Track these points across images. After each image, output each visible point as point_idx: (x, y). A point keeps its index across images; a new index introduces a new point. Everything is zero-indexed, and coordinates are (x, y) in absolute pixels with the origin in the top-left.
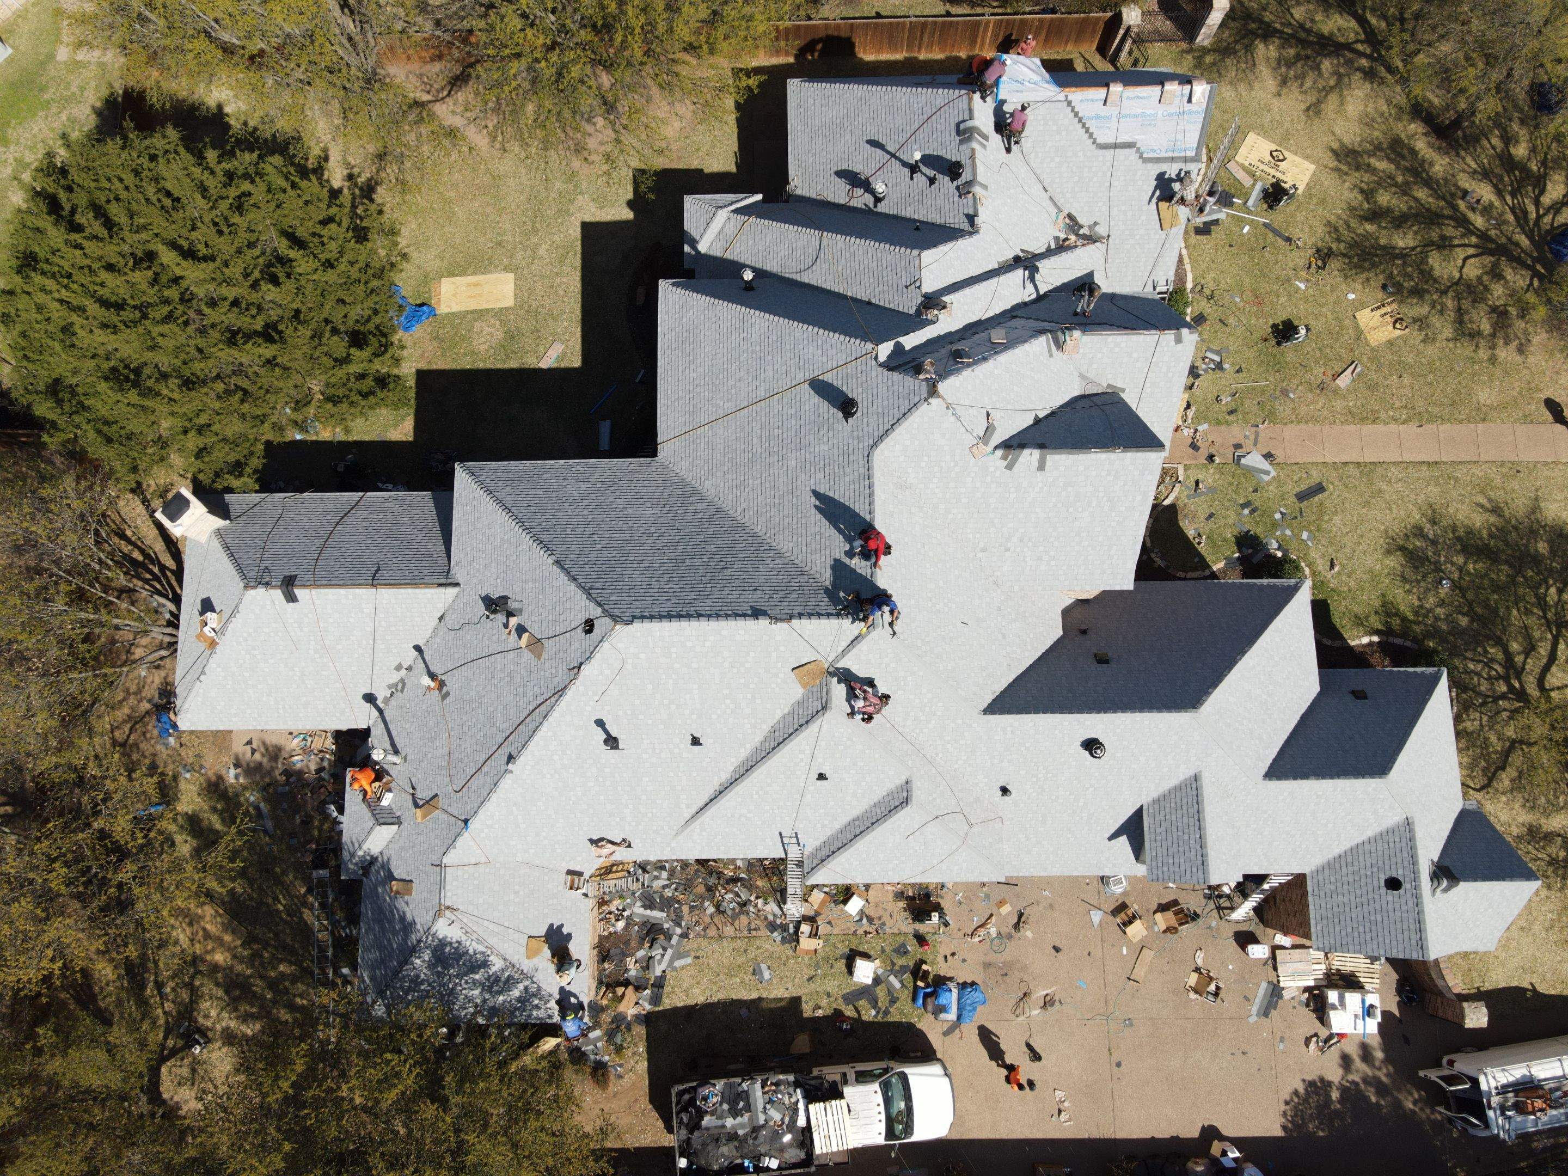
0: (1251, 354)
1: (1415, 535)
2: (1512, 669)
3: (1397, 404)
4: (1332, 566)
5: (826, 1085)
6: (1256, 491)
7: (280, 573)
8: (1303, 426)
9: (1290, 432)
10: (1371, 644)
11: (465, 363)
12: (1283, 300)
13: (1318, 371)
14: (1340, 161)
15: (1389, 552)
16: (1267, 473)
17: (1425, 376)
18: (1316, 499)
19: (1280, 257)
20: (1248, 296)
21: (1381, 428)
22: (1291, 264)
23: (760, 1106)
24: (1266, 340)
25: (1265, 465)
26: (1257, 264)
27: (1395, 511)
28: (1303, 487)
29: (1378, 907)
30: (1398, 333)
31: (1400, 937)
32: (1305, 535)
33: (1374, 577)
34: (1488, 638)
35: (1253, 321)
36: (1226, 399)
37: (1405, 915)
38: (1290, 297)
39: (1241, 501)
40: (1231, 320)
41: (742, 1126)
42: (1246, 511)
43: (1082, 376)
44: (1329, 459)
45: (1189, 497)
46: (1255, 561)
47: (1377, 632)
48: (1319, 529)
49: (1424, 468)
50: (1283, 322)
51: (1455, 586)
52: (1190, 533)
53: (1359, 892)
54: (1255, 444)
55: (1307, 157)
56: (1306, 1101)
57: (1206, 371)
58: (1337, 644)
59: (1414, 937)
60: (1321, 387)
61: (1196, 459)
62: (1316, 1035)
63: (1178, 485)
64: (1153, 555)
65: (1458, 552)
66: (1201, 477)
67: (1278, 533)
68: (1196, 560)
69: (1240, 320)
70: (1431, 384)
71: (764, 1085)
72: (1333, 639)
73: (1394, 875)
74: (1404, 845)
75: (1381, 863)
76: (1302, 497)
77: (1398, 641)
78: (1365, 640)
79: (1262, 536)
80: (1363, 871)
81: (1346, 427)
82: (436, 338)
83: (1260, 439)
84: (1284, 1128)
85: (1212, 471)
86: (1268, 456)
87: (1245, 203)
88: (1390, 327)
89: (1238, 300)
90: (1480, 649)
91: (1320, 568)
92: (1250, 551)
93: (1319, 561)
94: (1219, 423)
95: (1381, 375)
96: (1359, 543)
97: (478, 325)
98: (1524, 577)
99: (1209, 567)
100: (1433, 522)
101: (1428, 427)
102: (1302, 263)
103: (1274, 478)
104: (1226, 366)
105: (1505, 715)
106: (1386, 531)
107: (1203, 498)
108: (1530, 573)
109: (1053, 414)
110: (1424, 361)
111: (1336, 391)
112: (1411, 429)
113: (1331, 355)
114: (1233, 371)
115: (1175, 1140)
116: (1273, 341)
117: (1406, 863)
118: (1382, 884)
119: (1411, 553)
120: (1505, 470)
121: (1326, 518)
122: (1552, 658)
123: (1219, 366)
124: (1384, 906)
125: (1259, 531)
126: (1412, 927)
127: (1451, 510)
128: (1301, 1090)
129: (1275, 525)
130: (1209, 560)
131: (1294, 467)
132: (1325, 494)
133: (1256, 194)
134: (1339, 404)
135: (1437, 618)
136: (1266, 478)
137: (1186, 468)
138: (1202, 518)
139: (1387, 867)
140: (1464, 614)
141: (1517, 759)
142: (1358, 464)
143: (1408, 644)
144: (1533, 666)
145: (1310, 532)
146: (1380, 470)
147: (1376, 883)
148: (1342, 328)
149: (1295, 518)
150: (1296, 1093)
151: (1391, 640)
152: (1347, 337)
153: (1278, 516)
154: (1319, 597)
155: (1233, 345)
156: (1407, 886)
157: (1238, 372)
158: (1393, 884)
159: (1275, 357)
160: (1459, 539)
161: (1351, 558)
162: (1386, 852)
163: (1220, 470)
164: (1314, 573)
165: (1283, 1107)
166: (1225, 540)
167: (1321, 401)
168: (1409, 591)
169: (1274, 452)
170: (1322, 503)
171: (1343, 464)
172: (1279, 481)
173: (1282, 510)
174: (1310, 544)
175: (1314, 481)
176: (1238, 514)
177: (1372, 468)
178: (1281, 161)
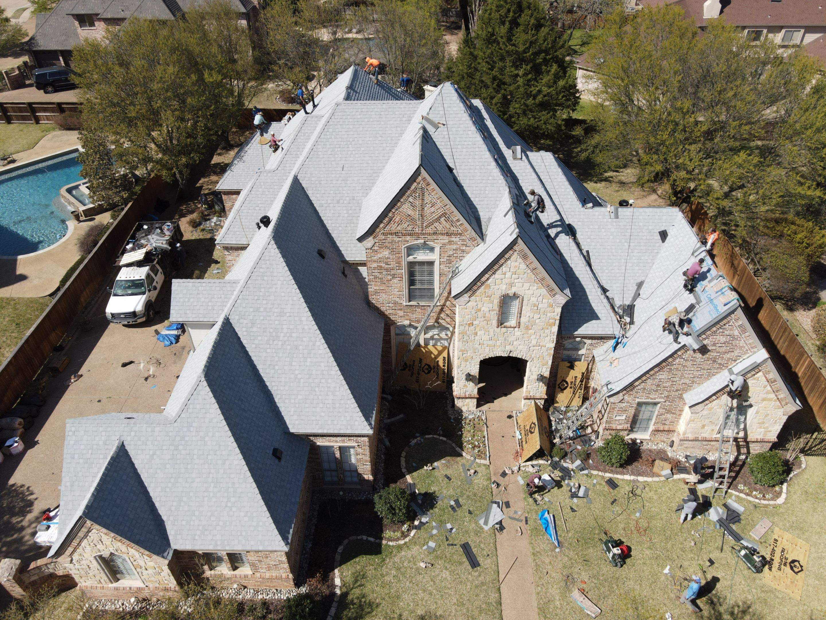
0: (590, 521)
6: (470, 512)
8: (530, 559)
9: (524, 546)
10: (334, 586)
12: (648, 552)
13: (585, 576)
16: (486, 523)
18: (465, 559)
20: (643, 524)
22: (686, 564)
25: (492, 522)
28: (475, 550)
32: (432, 544)
35: (621, 526)
38: (652, 559)
39: (460, 500)
40: (617, 508)
42: (452, 503)
43: (490, 219)
45: (463, 465)
46: (413, 505)
47: (344, 595)
48: (437, 557)
52: (436, 464)
54: (510, 518)
58: (338, 557)
60: (570, 577)
61: (494, 474)
63: (472, 458)
64: (419, 438)
66: (480, 474)
67: (434, 524)
68: (414, 464)
69: (619, 515)
76: (466, 548)
77: (333, 611)
78: (338, 581)
79: (431, 511)
81: (534, 597)
83: (516, 521)
85: (485, 483)
86: (501, 526)
91: (403, 553)
92: (420, 502)
96: (424, 591)
99: (410, 472)
103: (481, 527)
104: (575, 500)
107: (463, 474)
109: (455, 179)
113: (602, 589)
114: (572, 505)
121: (448, 565)
123: (574, 495)
125: (437, 510)
129: (442, 523)
130: (415, 474)
131: (493, 546)
132: (469, 567)
134: (554, 591)
136: (482, 522)
137: (488, 467)
138: (449, 472)
142: (499, 603)
145: (434, 550)
149: (447, 540)
151: (335, 605)
153: (449, 526)
155: (596, 507)
157: (572, 508)
163: (487, 488)
164: (400, 548)
166: (429, 485)
167: (557, 576)
169: (504, 531)
170: (461, 563)
171: (499, 589)
172: (479, 531)
173: (454, 530)
174: (425, 547)
175: (480, 559)
176: (450, 497)
177: (497, 615)
178: (792, 568)
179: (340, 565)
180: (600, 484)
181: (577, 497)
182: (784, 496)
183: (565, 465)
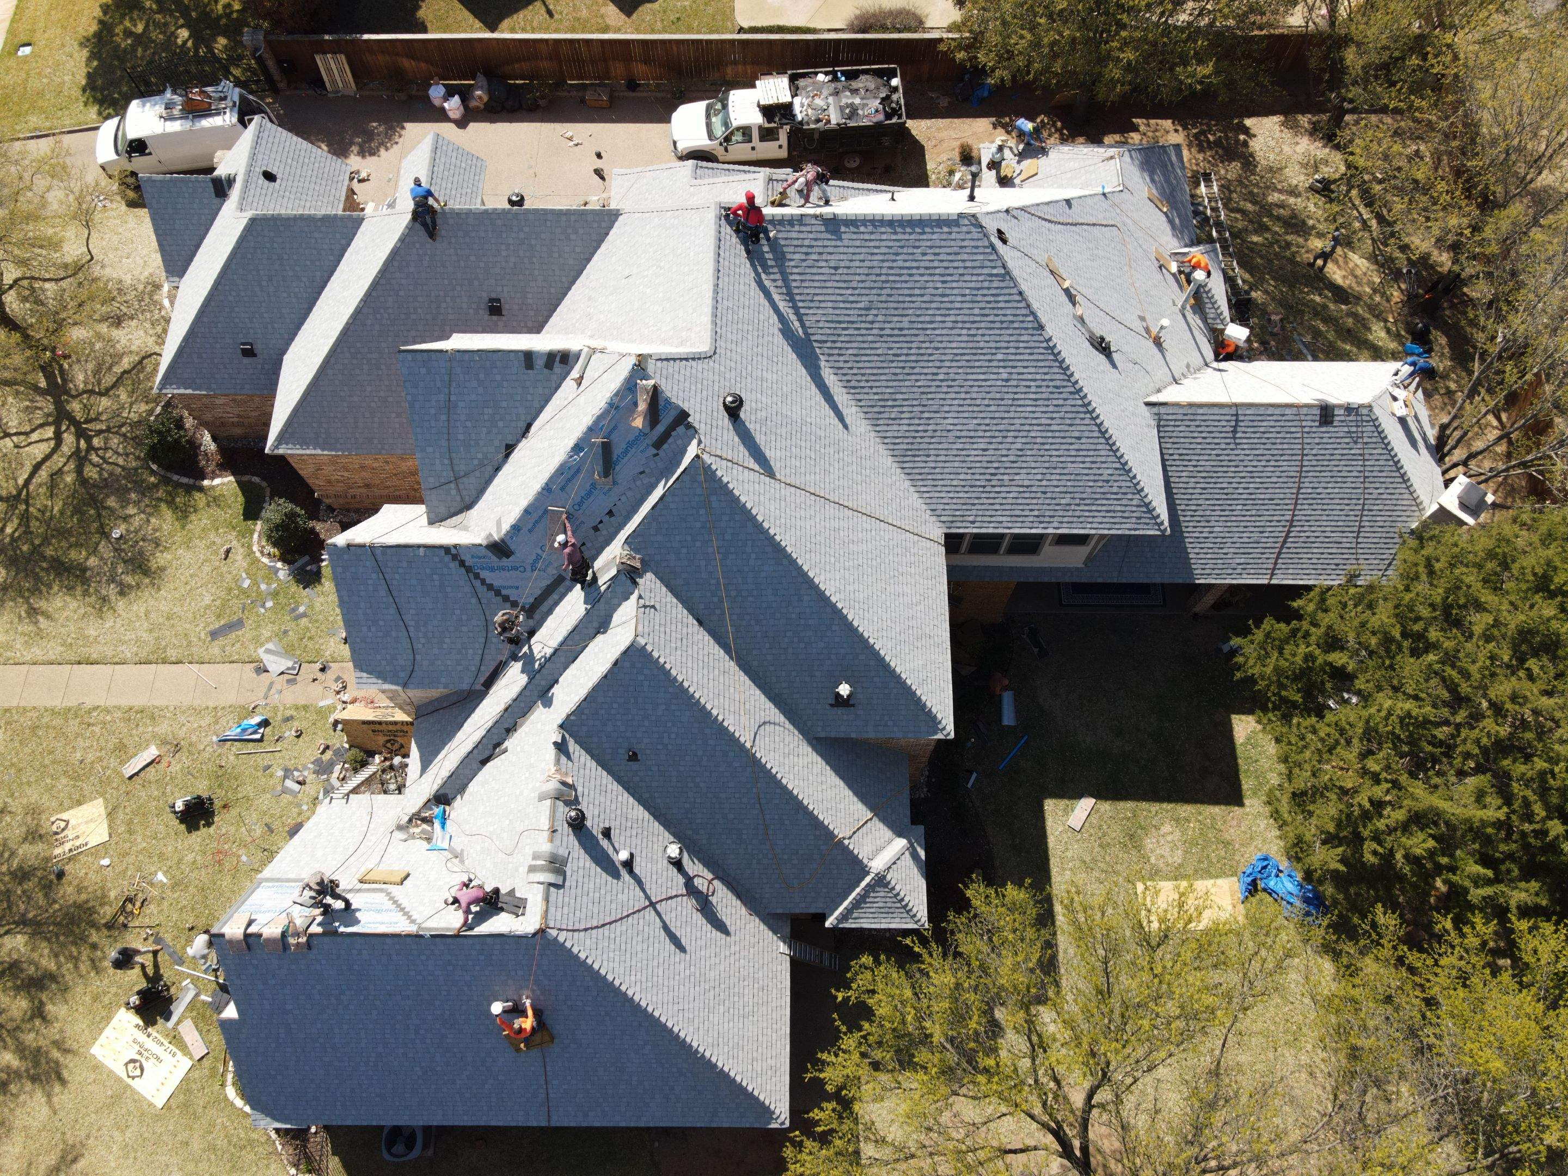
0: (247, 790)
1: (130, 587)
2: (80, 458)
3: (97, 729)
4: (228, 552)
5: (777, 119)
6: (286, 632)
7: (1338, 429)
8: (212, 703)
9: (230, 697)
10: (212, 479)
11: (1186, 810)
12: (190, 858)
13: (176, 768)
14: (57, 1063)
15: (163, 569)
16: (268, 651)
17: (53, 762)
18: (222, 623)
19: (175, 917)
20: (229, 863)
21: (125, 702)
22: (165, 906)
23: (832, 109)
24: (225, 806)
25: (268, 660)
26: (206, 906)
27: (142, 610)
28: (233, 635)
29: (288, 168)
30: (65, 816)
31: (277, 140)
32: (247, 583)
33: (187, 544)
34: (94, 486)
35: (232, 830)
36: (290, 734)
37: (267, 152)
38: (180, 861)
39: (304, 620)
40: (259, 831)
41: (847, 97)
42: (302, 609)
44: (194, 667)
46: (307, 558)
47: (201, 489)
48: (230, 590)
49: (95, 656)
50: (198, 829)
51: (107, 536)
53: (301, 184)
54: (272, 684)
55: (97, 1067)
56: (382, 144)
57: (305, 768)
58: (246, 478)
59: (265, 136)
60: (177, 748)
61: (342, 668)
62: (360, 181)
65: (91, 569)
67: (274, 586)
69: (249, 831)
70: (51, 753)
71: (829, 122)
72: (250, 482)
73: (266, 182)
74: (250, 199)
75: (275, 195)
76: (237, 625)
77: (185, 480)
78: (217, 481)
79: (292, 583)
80: (292, 196)
81: (165, 703)
82: (1227, 844)
83: (265, 690)
84: (403, 128)
85: (327, 653)
86: (262, 670)
87: (197, 995)
88: (72, 823)
89: (244, 858)
90: (106, 475)
91: (240, 550)
92: (309, 568)
93: (239, 557)
94: (305, 708)
95: (105, 764)
96: (191, 576)
97: (1178, 857)
98: (32, 544)
100: (104, 599)
101: (72, 702)
102: (152, 908)
103: (262, 645)
104: (280, 773)
105: (104, 417)
106: (159, 589)
108: (25, 548)
110: (49, 781)
111: (164, 742)
112: (90, 702)
113: (153, 786)
114: (275, 767)
115: (493, 121)
116: (217, 804)
117: (253, 186)
118: (278, 181)
119: (140, 567)
120: (9, 654)
121: (218, 603)
122: (37, 467)
123: (288, 773)
124: (282, 166)
125: (294, 588)
126: (264, 142)
127: (82, 611)
128: (382, 151)
131: (236, 657)
132: (212, 627)
133: (178, 1009)
134: (163, 728)
135: (137, 503)
136: (270, 646)
139: (270, 190)
140: (109, 508)
141: (108, 380)
142: (166, 662)
143: (175, 478)
144: (58, 461)
145: (240, 587)
146: (143, 655)
147: (284, 184)
148: (130, 822)
149: (251, 602)
150: (387, 149)
151: (191, 481)
152: (127, 811)
153: (269, 604)
154: (250, 522)
155: (264, 801)
156: (259, 170)
157: (269, 767)
158: (269, 177)
159: (220, 786)
160: (85, 582)
161: (206, 561)
162: (268, 199)
163: (318, 654)
164: (250, 547)
165: (401, 140)
167: (181, 734)
168: (155, 530)
169: (255, 675)
170: (219, 616)
171: (181, 662)
172: (258, 642)
173: (263, 610)
174: (244, 575)
175: (221, 641)
176: (311, 607)
177: (151, 657)
178: (133, 1061)
179: (237, 481)
180: (299, 814)
181: (285, 777)
182: (239, 1103)
183: (338, 767)
